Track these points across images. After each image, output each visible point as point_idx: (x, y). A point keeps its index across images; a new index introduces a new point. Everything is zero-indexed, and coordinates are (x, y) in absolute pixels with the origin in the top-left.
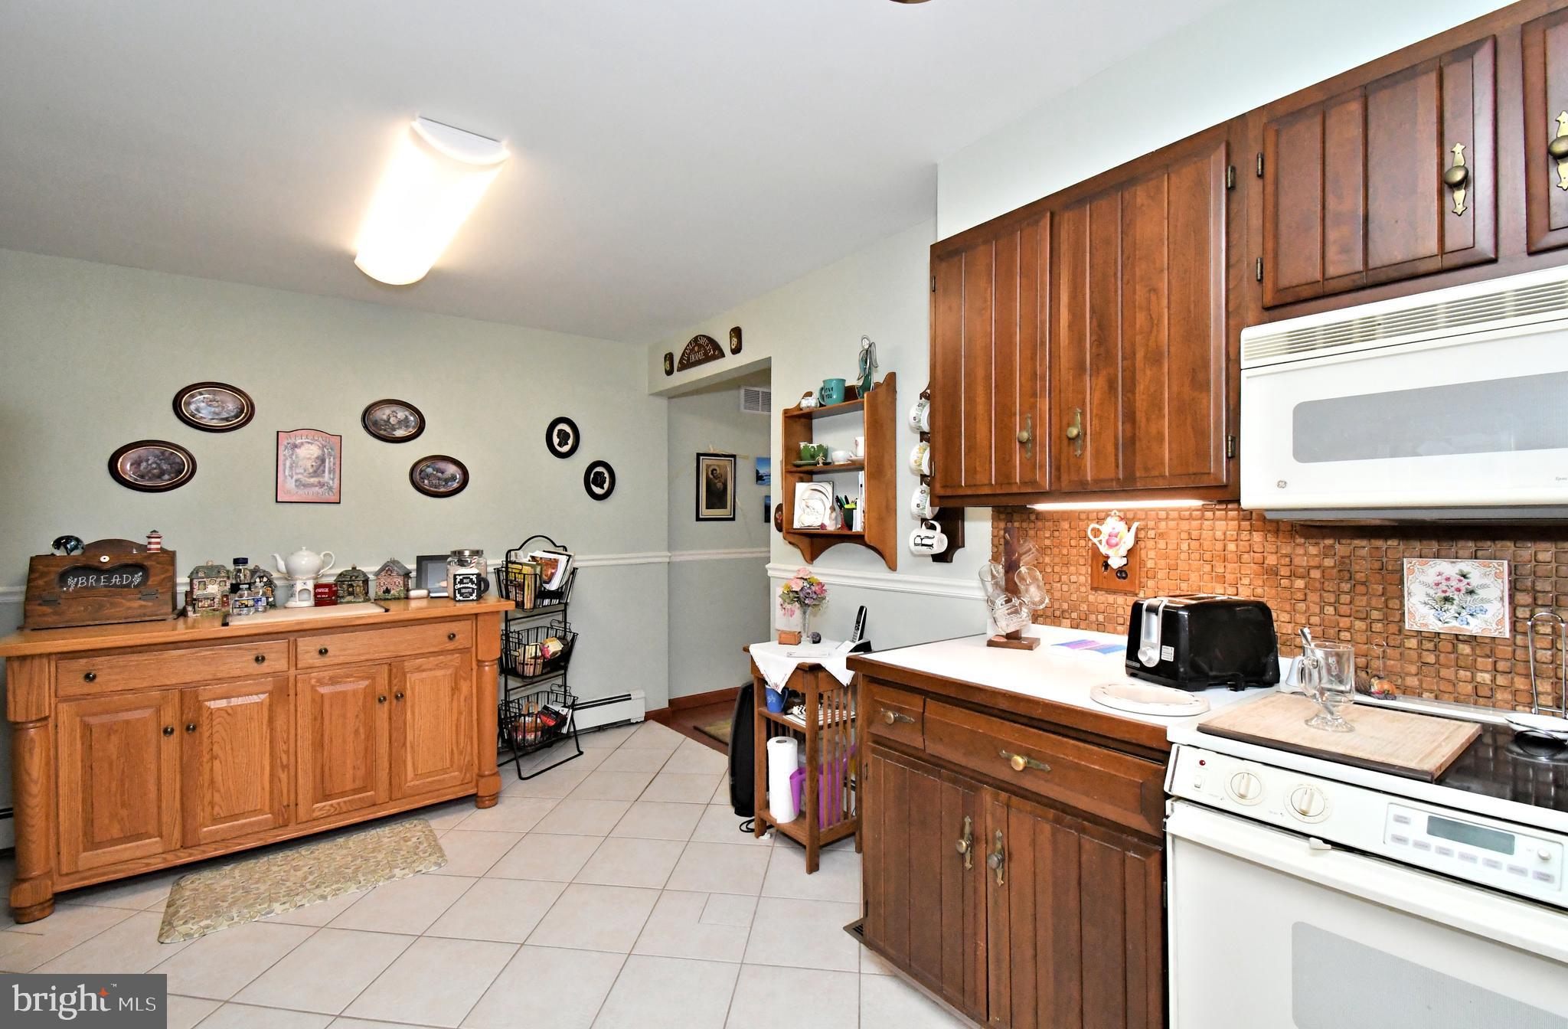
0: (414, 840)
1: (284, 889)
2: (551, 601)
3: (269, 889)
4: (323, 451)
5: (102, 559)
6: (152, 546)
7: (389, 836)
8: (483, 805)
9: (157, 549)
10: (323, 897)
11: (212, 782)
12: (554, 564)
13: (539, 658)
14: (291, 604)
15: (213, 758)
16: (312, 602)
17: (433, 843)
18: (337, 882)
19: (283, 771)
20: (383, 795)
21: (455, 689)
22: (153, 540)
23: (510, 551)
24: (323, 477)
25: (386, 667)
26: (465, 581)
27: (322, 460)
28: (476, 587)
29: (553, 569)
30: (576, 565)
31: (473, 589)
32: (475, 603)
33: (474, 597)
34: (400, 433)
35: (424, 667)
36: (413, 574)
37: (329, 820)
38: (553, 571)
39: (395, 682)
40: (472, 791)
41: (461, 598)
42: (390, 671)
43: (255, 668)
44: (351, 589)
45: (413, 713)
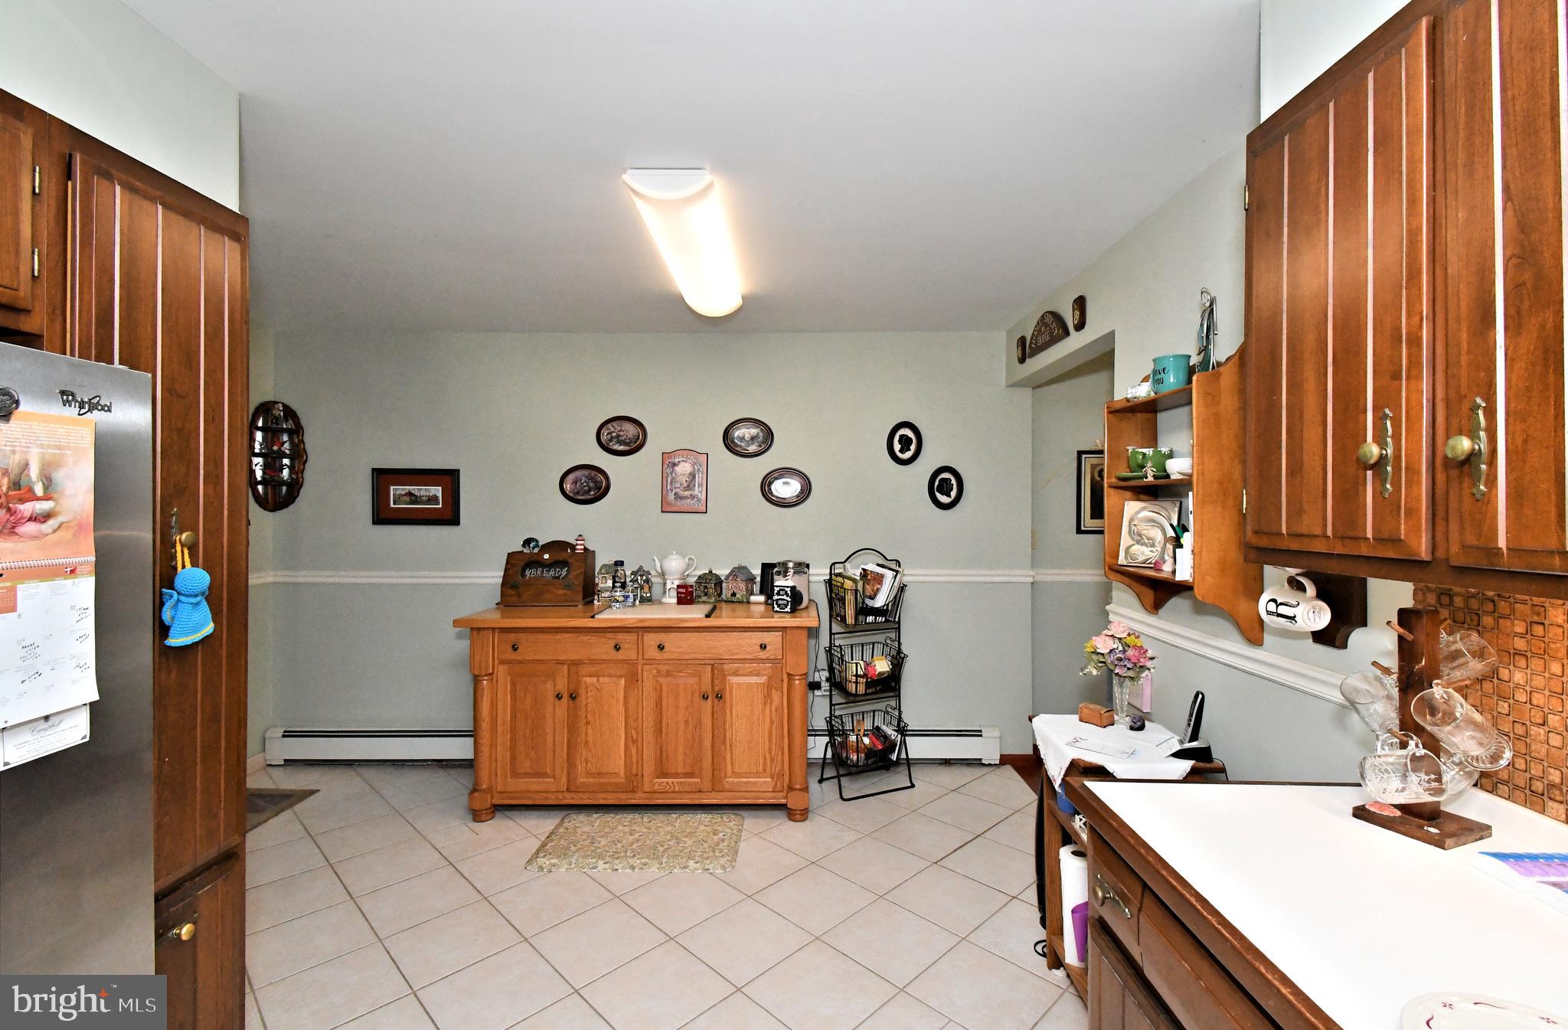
0: (721, 835)
1: (614, 850)
2: (876, 619)
3: (604, 846)
4: (694, 467)
5: (545, 557)
6: (578, 547)
7: (707, 824)
8: (792, 818)
9: (582, 549)
10: (633, 868)
11: (587, 742)
12: (879, 578)
13: (861, 676)
14: (664, 600)
15: (587, 723)
16: (675, 600)
17: (733, 844)
18: (648, 857)
19: (633, 744)
20: (707, 785)
21: (768, 698)
22: (579, 542)
23: (834, 564)
24: (694, 490)
25: (710, 667)
26: (781, 593)
27: (693, 476)
28: (790, 600)
29: (879, 584)
30: (906, 579)
31: (788, 602)
32: (789, 615)
33: (788, 609)
34: (753, 448)
35: (740, 672)
36: (758, 579)
37: (666, 795)
38: (879, 587)
39: (716, 682)
40: (783, 801)
41: (778, 609)
42: (712, 670)
43: (614, 655)
44: (706, 591)
45: (731, 713)
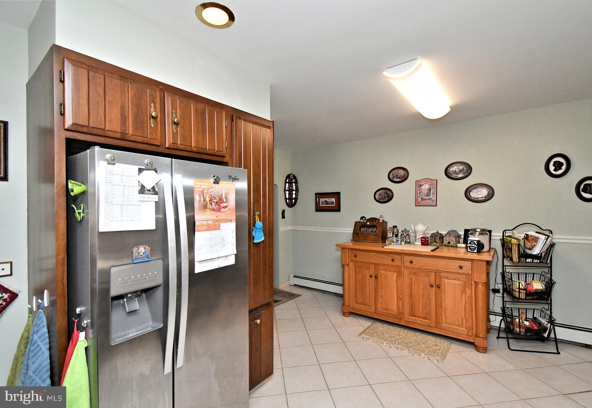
0: (439, 347)
1: (390, 339)
2: (533, 261)
3: (387, 337)
4: (430, 186)
5: (368, 224)
6: (380, 220)
7: (433, 341)
9: (382, 221)
10: (397, 348)
11: (382, 296)
12: (536, 239)
13: (522, 289)
14: (416, 243)
15: (382, 288)
16: (420, 244)
17: (444, 353)
18: (404, 346)
19: (400, 300)
20: (433, 324)
21: (464, 291)
22: (381, 218)
23: (505, 230)
24: (430, 196)
25: (434, 273)
26: (472, 243)
27: (430, 190)
28: (476, 247)
29: (536, 242)
30: (554, 241)
31: (475, 247)
32: (476, 254)
33: (476, 251)
34: (460, 176)
35: (449, 277)
36: (462, 237)
37: (414, 324)
38: (535, 244)
39: (437, 280)
40: (473, 341)
41: (470, 251)
42: (435, 275)
43: (391, 263)
44: (435, 240)
45: (445, 295)
